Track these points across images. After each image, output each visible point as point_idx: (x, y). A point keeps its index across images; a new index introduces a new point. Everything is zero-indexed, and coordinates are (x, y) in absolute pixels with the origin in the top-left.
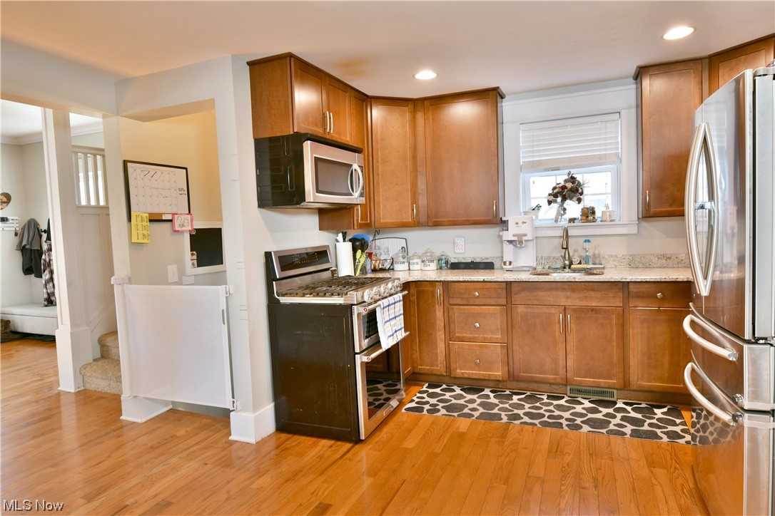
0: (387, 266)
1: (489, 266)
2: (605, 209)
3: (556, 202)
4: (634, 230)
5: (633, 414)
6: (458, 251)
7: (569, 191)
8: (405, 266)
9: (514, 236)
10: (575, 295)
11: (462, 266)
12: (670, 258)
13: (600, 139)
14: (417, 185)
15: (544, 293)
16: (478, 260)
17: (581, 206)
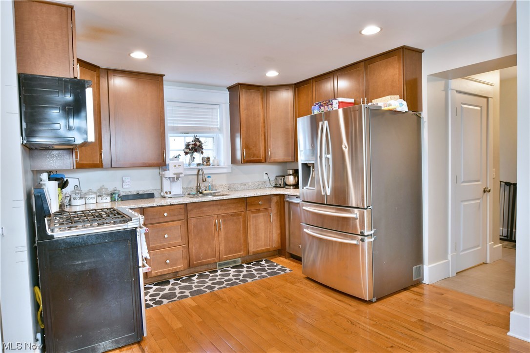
1: (151, 196)
3: (189, 153)
4: (230, 171)
6: (126, 187)
9: (174, 174)
11: (131, 197)
13: (209, 118)
15: (207, 209)
17: (202, 156)
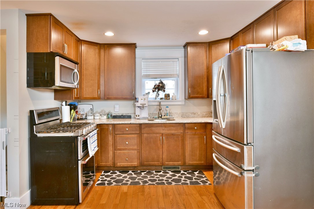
0: (84, 117)
1: (129, 117)
2: (173, 95)
3: (156, 91)
4: (183, 103)
5: (188, 175)
6: (116, 111)
7: (160, 87)
8: (92, 117)
9: (141, 104)
10: (166, 129)
11: (118, 117)
12: (195, 114)
13: (171, 68)
14: (100, 81)
15: (154, 128)
16: (124, 115)
17: (164, 93)
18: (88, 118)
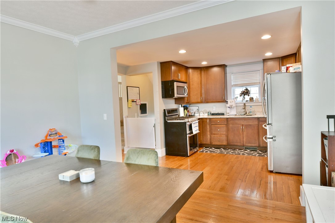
0: (193, 114)
1: (223, 114)
2: (256, 98)
3: (242, 96)
6: (214, 110)
7: (246, 93)
8: (198, 115)
10: (245, 121)
11: (215, 114)
14: (202, 91)
16: (220, 113)
17: (249, 97)
18: (196, 115)
